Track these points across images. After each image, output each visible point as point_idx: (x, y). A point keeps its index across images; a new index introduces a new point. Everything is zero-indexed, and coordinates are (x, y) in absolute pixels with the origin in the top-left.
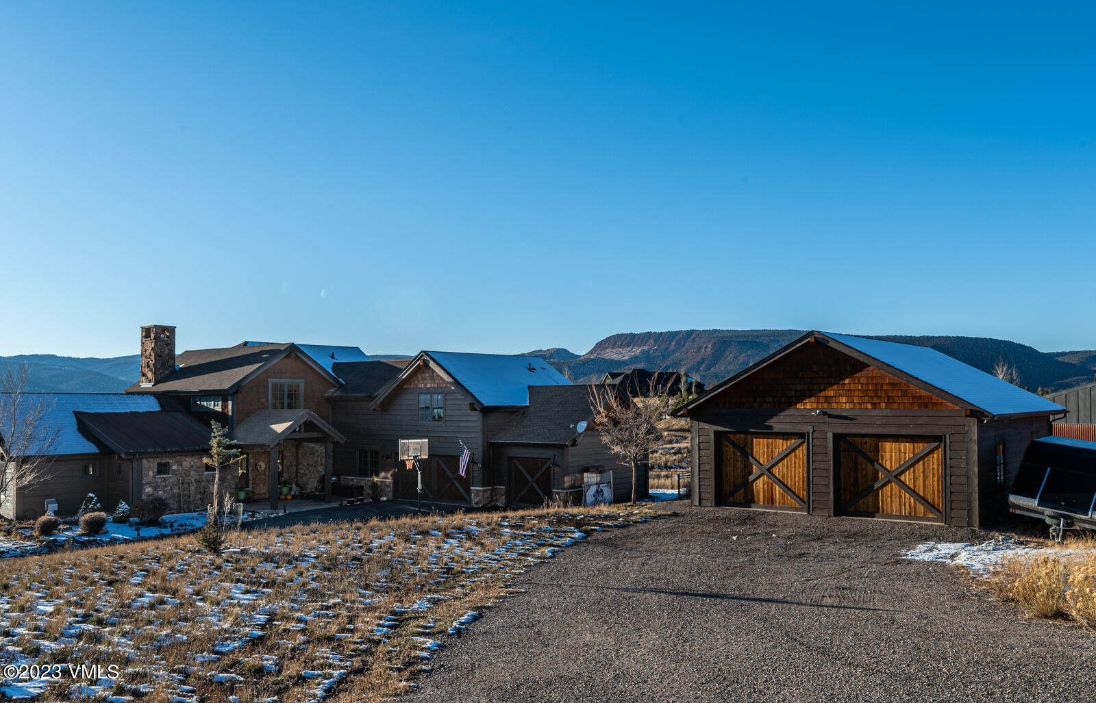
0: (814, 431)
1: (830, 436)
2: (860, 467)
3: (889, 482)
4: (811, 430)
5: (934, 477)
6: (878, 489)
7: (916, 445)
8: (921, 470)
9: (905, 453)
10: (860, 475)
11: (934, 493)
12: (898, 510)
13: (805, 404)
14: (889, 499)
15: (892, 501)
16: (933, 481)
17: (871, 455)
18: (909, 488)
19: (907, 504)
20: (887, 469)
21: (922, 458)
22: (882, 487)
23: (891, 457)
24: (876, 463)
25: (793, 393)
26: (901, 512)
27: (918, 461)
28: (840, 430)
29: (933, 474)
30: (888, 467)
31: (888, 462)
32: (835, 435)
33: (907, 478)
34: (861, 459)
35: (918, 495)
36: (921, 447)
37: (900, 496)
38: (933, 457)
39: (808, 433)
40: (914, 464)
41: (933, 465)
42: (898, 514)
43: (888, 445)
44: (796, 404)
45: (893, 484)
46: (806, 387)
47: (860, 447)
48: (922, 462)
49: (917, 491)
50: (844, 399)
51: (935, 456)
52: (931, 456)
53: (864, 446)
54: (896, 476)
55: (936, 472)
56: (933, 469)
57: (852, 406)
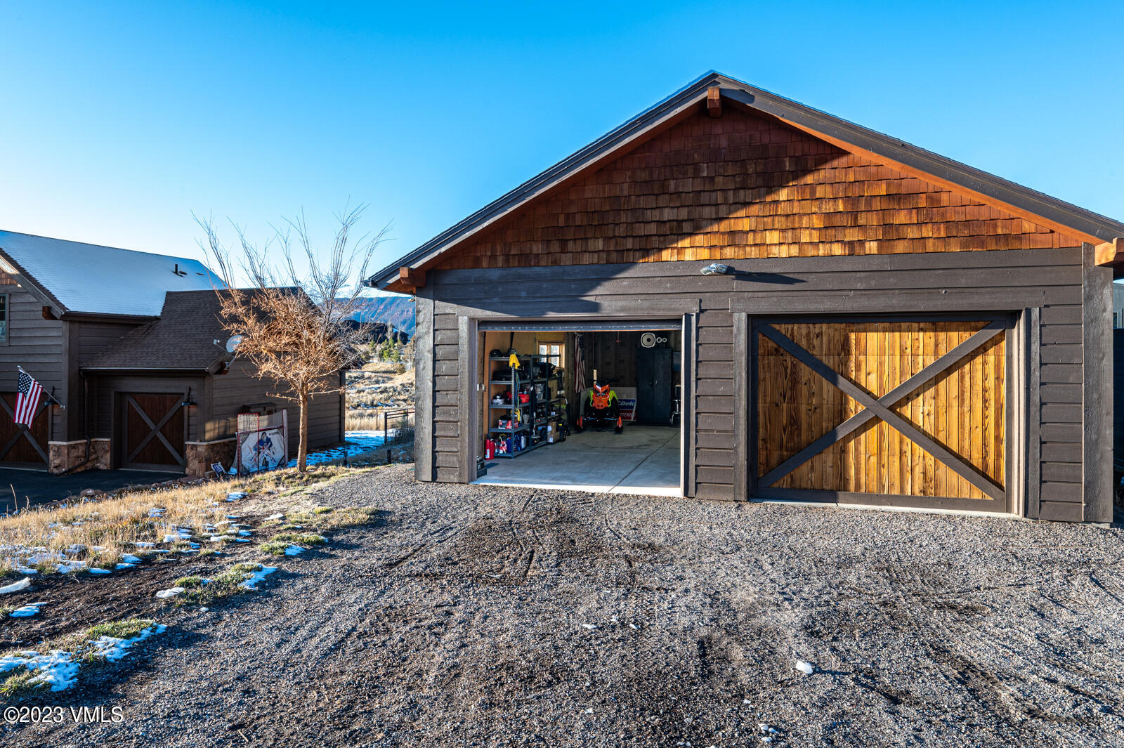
0: (702, 311)
1: (740, 320)
2: (804, 389)
3: (876, 420)
4: (696, 309)
5: (985, 408)
6: (847, 439)
7: (942, 335)
8: (954, 392)
9: (915, 355)
10: (804, 408)
11: (985, 445)
12: (897, 484)
13: (681, 250)
14: (873, 460)
15: (880, 465)
16: (985, 417)
17: (830, 362)
18: (925, 433)
19: (918, 470)
20: (869, 393)
21: (957, 366)
22: (856, 433)
23: (881, 364)
24: (841, 379)
25: (652, 229)
26: (902, 489)
27: (948, 371)
28: (765, 306)
29: (985, 401)
30: (873, 386)
31: (873, 377)
32: (752, 318)
33: (920, 411)
34: (805, 371)
35: (947, 449)
36: (956, 339)
37: (902, 453)
38: (985, 363)
39: (688, 316)
40: (936, 380)
41: (985, 379)
42: (896, 492)
43: (873, 339)
44: (660, 250)
45: (885, 424)
46: (683, 213)
47: (804, 343)
48: (955, 375)
49: (942, 438)
50: (772, 237)
51: (991, 359)
52: (979, 360)
53: (816, 342)
54: (892, 408)
55: (991, 396)
56: (985, 390)
57: (794, 251)
